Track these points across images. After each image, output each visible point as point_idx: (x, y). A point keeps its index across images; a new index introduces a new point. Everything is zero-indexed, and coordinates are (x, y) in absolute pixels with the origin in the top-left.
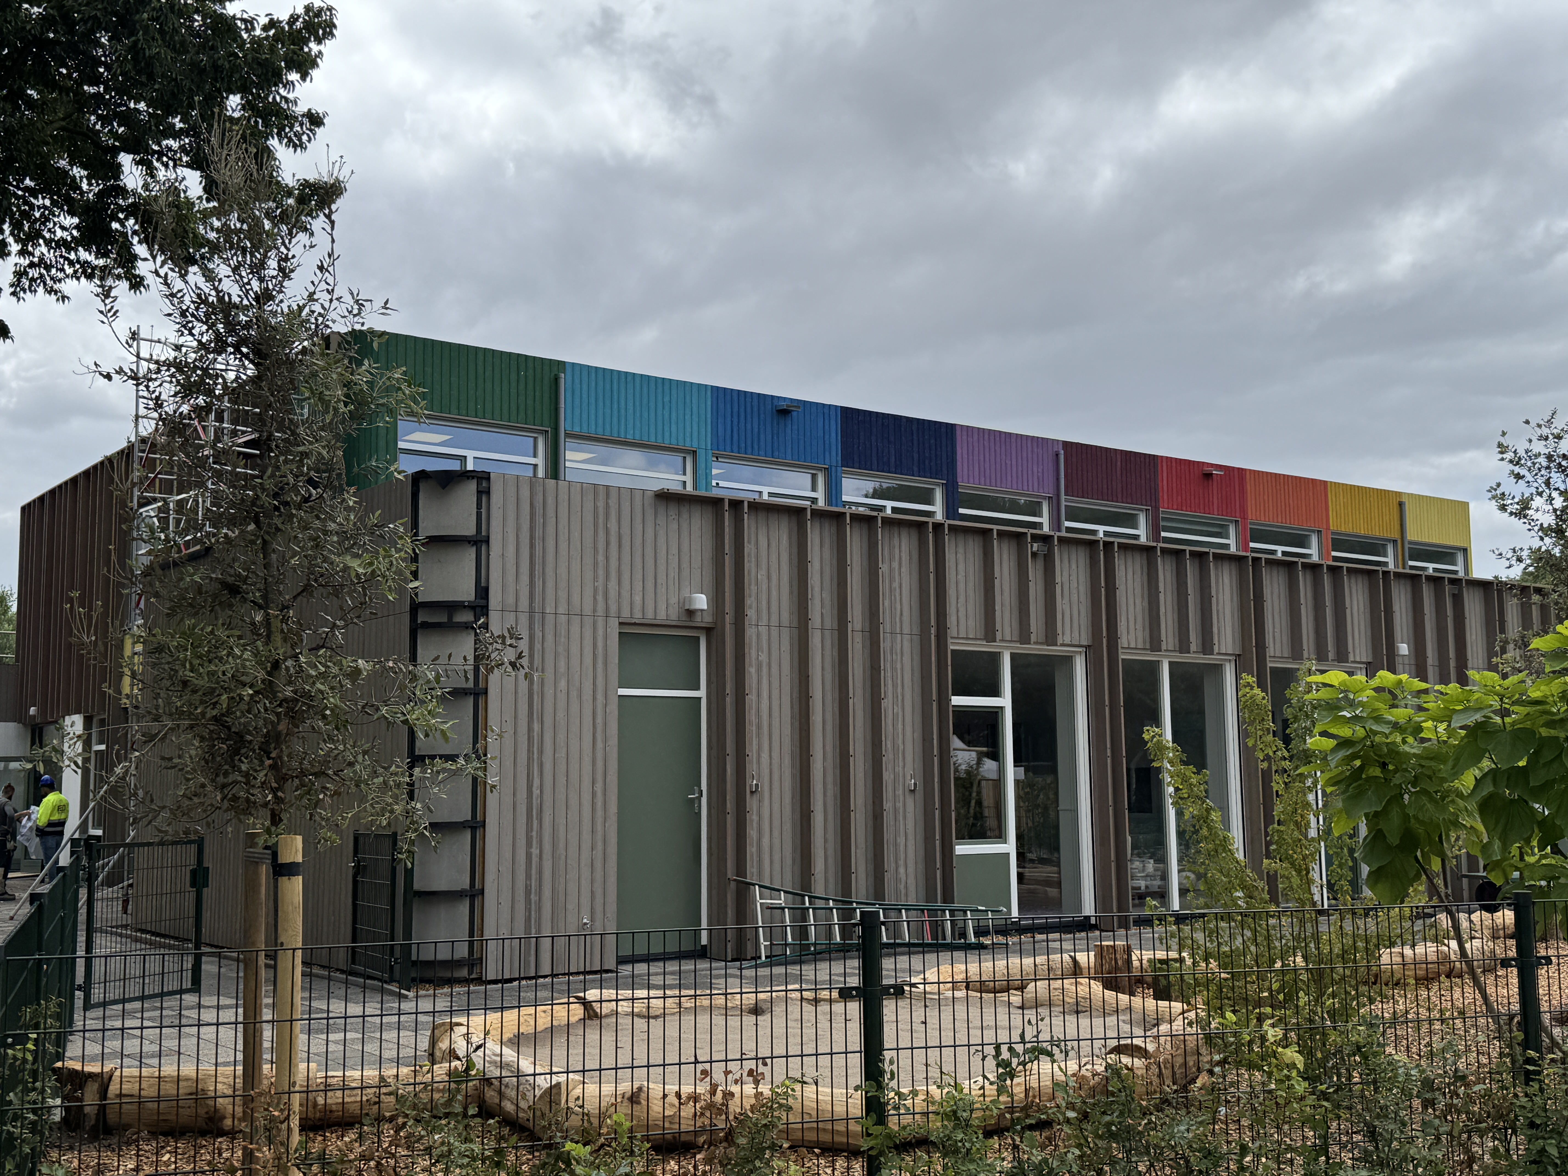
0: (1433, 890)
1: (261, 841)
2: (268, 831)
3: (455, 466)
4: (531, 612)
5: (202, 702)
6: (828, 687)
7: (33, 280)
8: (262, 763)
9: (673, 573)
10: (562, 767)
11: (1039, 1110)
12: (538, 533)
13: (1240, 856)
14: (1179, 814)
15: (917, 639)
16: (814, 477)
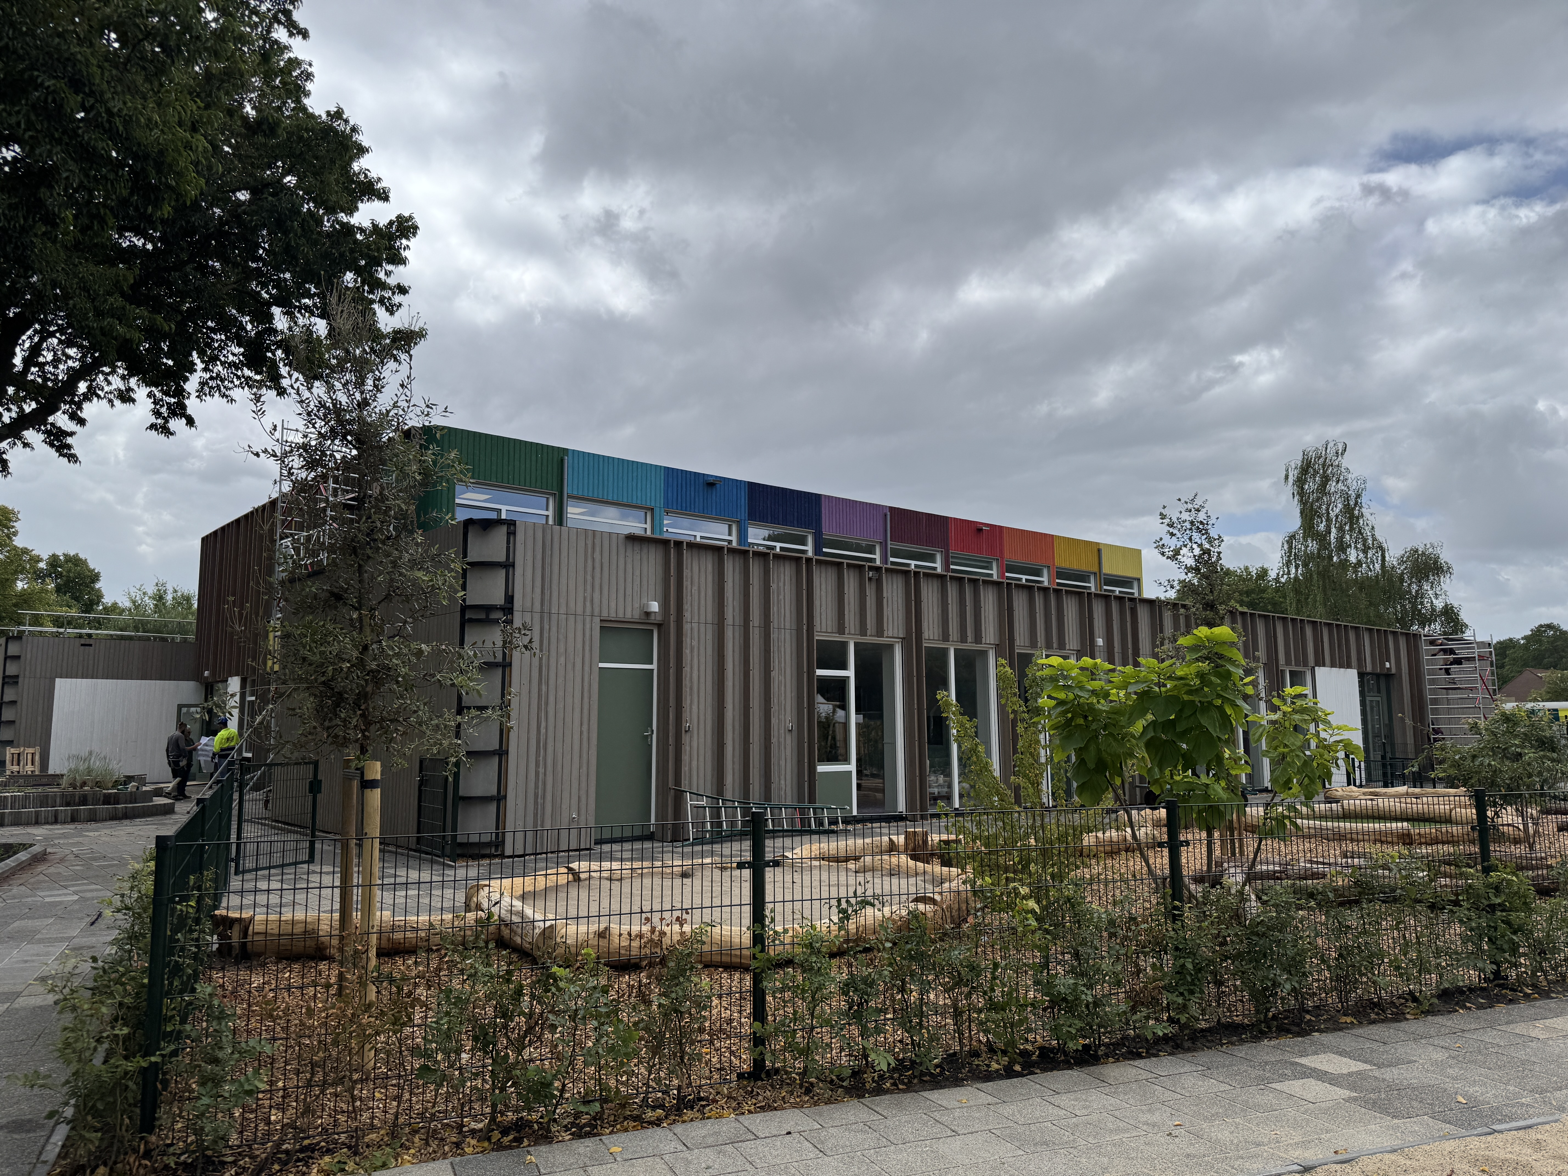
0: (1117, 798)
1: (353, 765)
2: (358, 758)
3: (493, 516)
4: (542, 612)
5: (315, 672)
6: (737, 663)
7: (211, 388)
8: (355, 712)
9: (637, 588)
10: (560, 715)
11: (865, 941)
12: (548, 560)
13: (997, 774)
14: (959, 747)
15: (794, 632)
16: (730, 527)
